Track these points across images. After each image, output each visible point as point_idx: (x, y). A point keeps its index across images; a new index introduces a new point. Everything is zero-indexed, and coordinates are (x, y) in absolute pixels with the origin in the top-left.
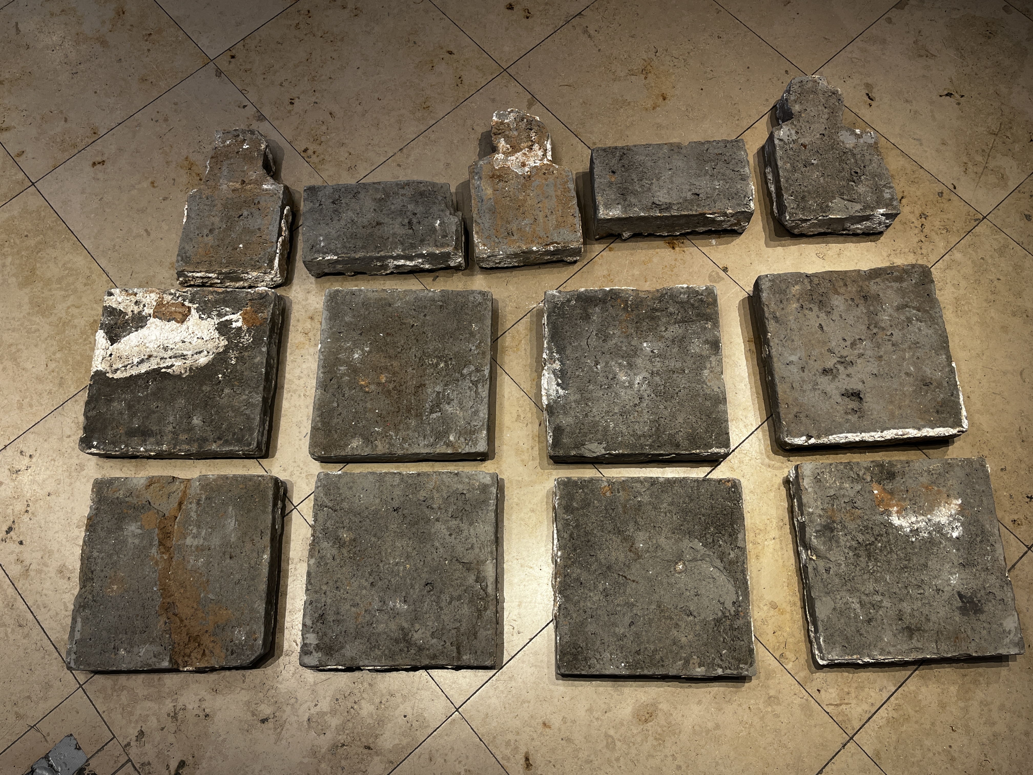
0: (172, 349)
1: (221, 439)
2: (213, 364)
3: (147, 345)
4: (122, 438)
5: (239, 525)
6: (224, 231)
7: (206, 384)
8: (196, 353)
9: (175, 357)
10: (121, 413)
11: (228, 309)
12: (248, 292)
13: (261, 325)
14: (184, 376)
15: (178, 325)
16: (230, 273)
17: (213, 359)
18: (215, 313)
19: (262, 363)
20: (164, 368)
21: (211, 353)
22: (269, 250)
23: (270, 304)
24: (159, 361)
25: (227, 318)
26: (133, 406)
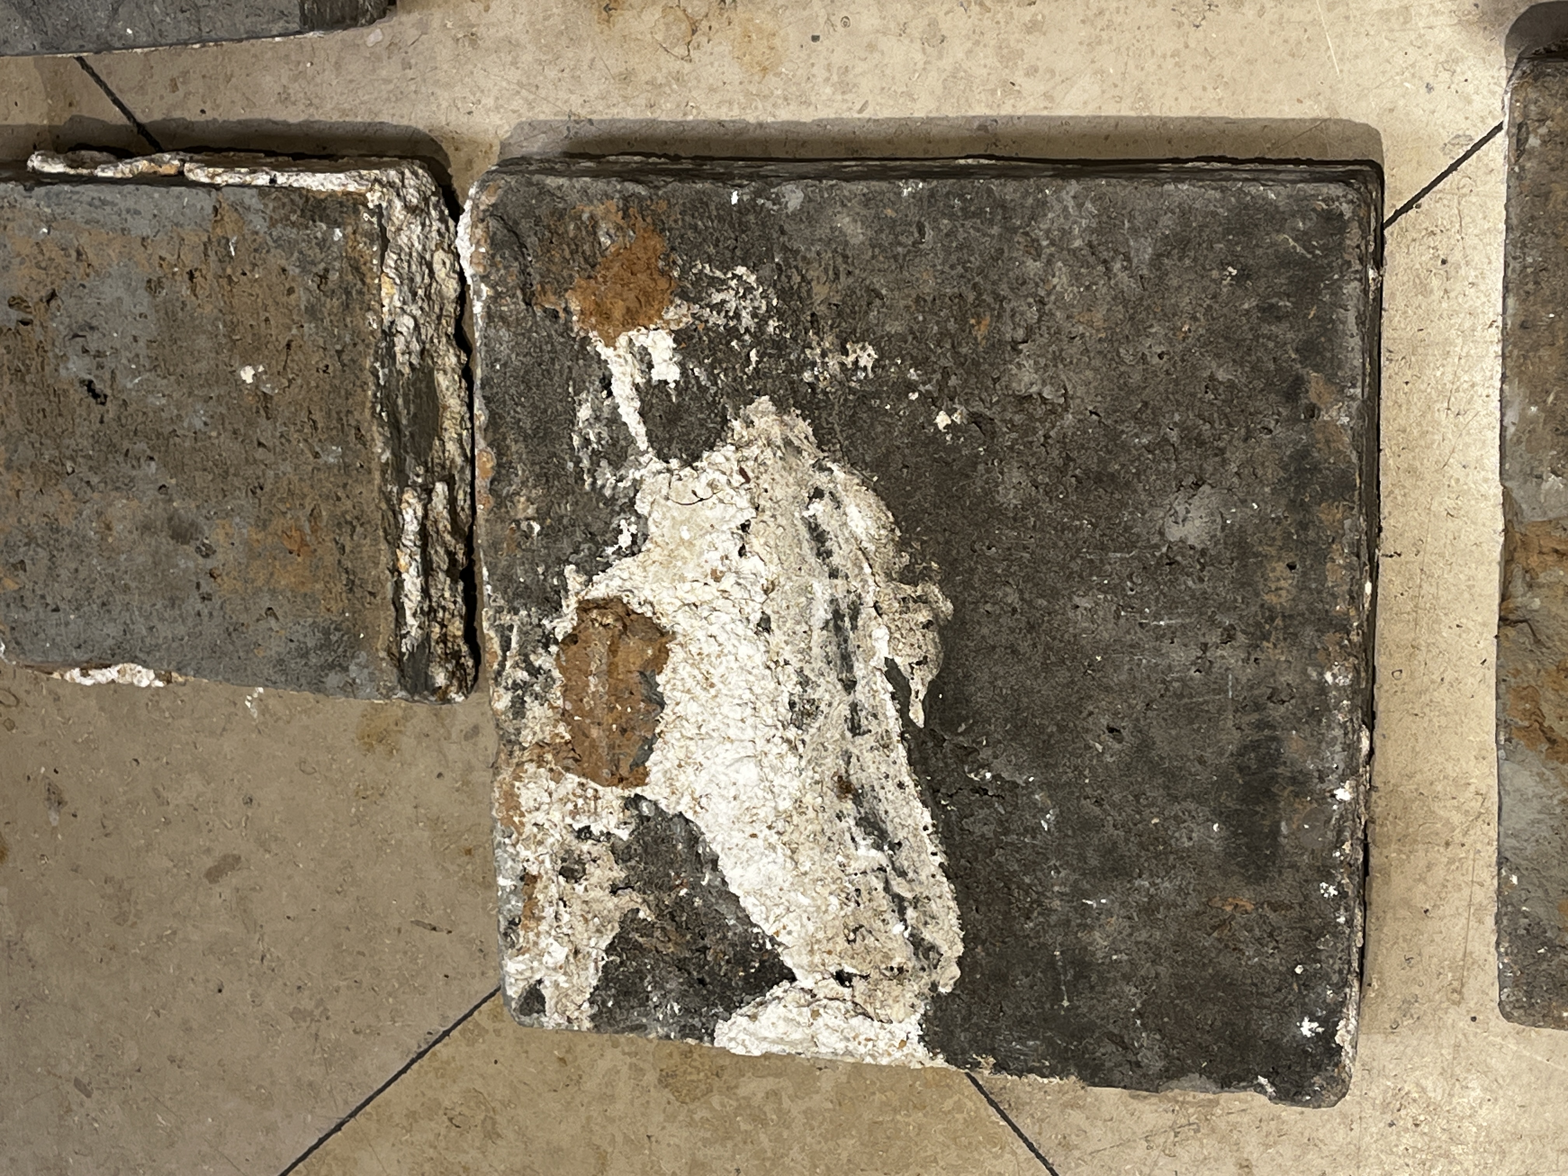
0: (804, 682)
1: (1299, 381)
2: (879, 465)
3: (785, 805)
4: (1283, 894)
6: (178, 469)
7: (988, 493)
8: (824, 554)
9: (846, 660)
10: (1149, 910)
11: (584, 413)
12: (489, 316)
13: (660, 228)
14: (947, 607)
15: (677, 655)
16: (394, 424)
17: (853, 463)
18: (607, 477)
19: (867, 200)
20: (903, 713)
21: (821, 480)
22: (259, 224)
23: (543, 191)
24: (868, 741)
25: (630, 414)
26: (1109, 850)
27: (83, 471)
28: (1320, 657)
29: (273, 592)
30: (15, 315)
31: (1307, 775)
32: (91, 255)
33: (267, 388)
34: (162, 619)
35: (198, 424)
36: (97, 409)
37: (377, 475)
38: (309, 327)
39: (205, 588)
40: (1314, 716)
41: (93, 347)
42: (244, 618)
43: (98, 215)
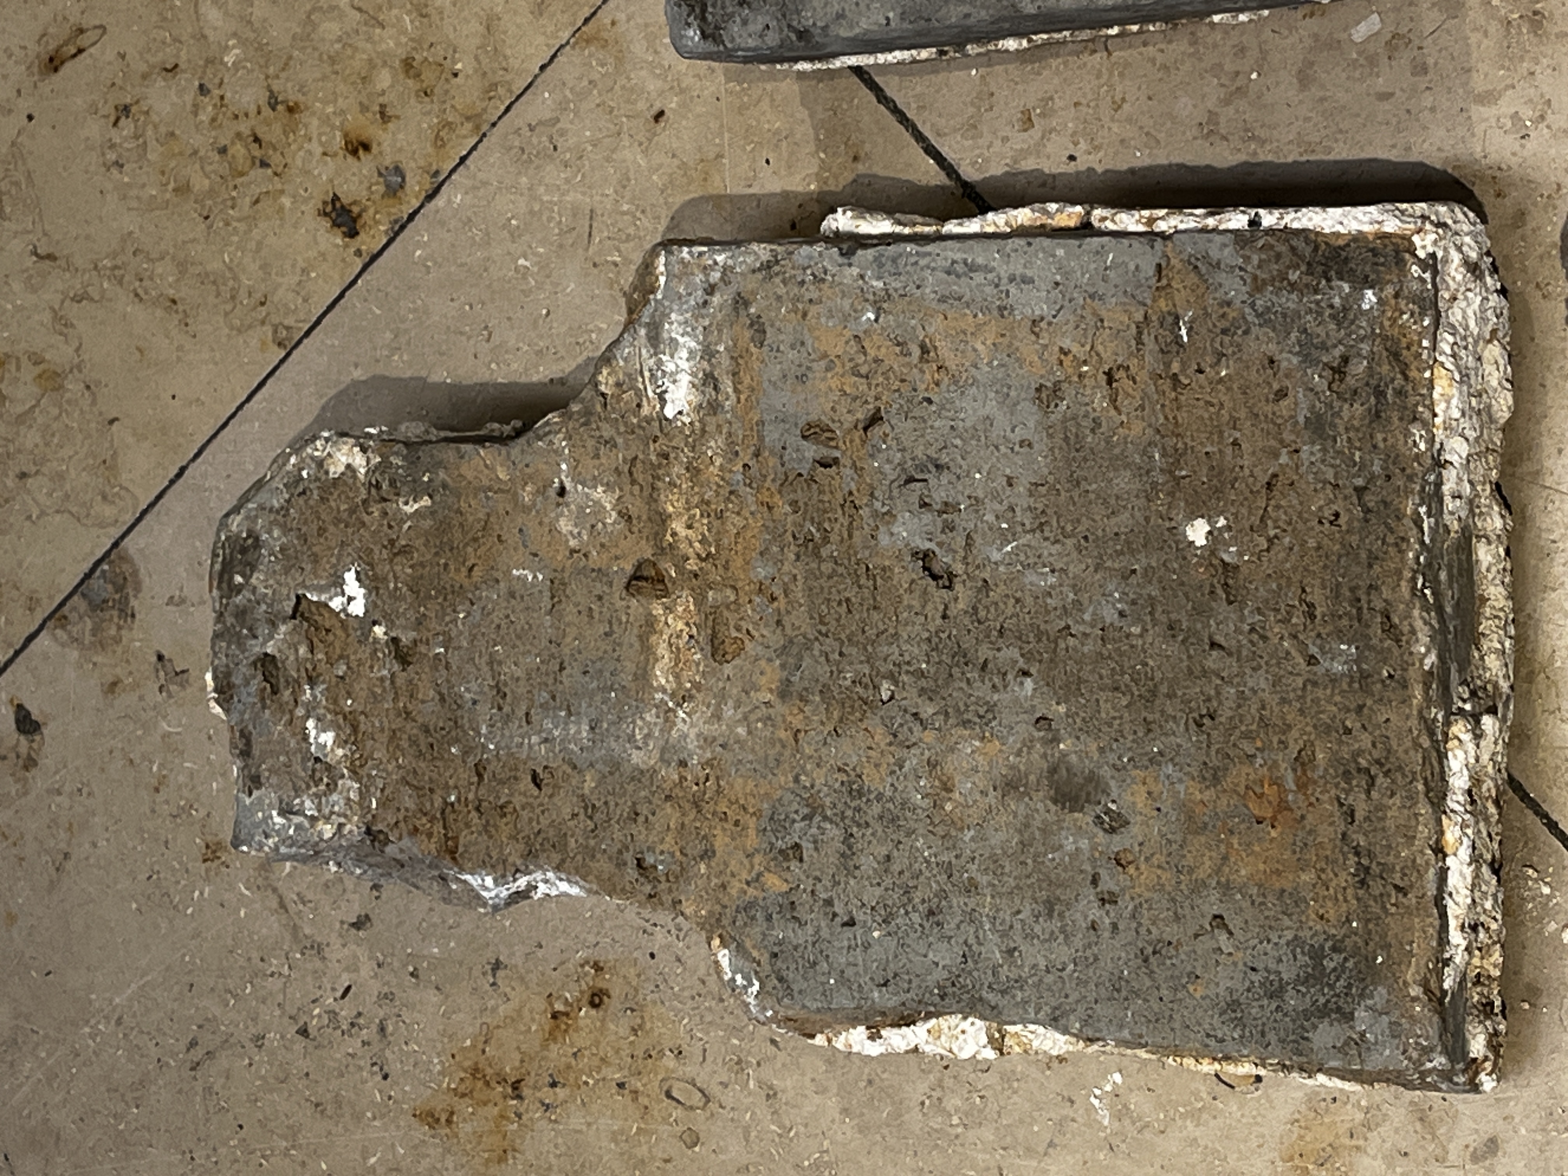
6: (1070, 689)
16: (1439, 610)
27: (911, 698)
29: (1226, 888)
30: (811, 451)
32: (945, 350)
33: (1230, 554)
34: (1030, 936)
35: (1110, 615)
36: (939, 595)
37: (1418, 693)
38: (1310, 452)
39: (1107, 883)
41: (938, 496)
42: (1171, 932)
43: (961, 287)
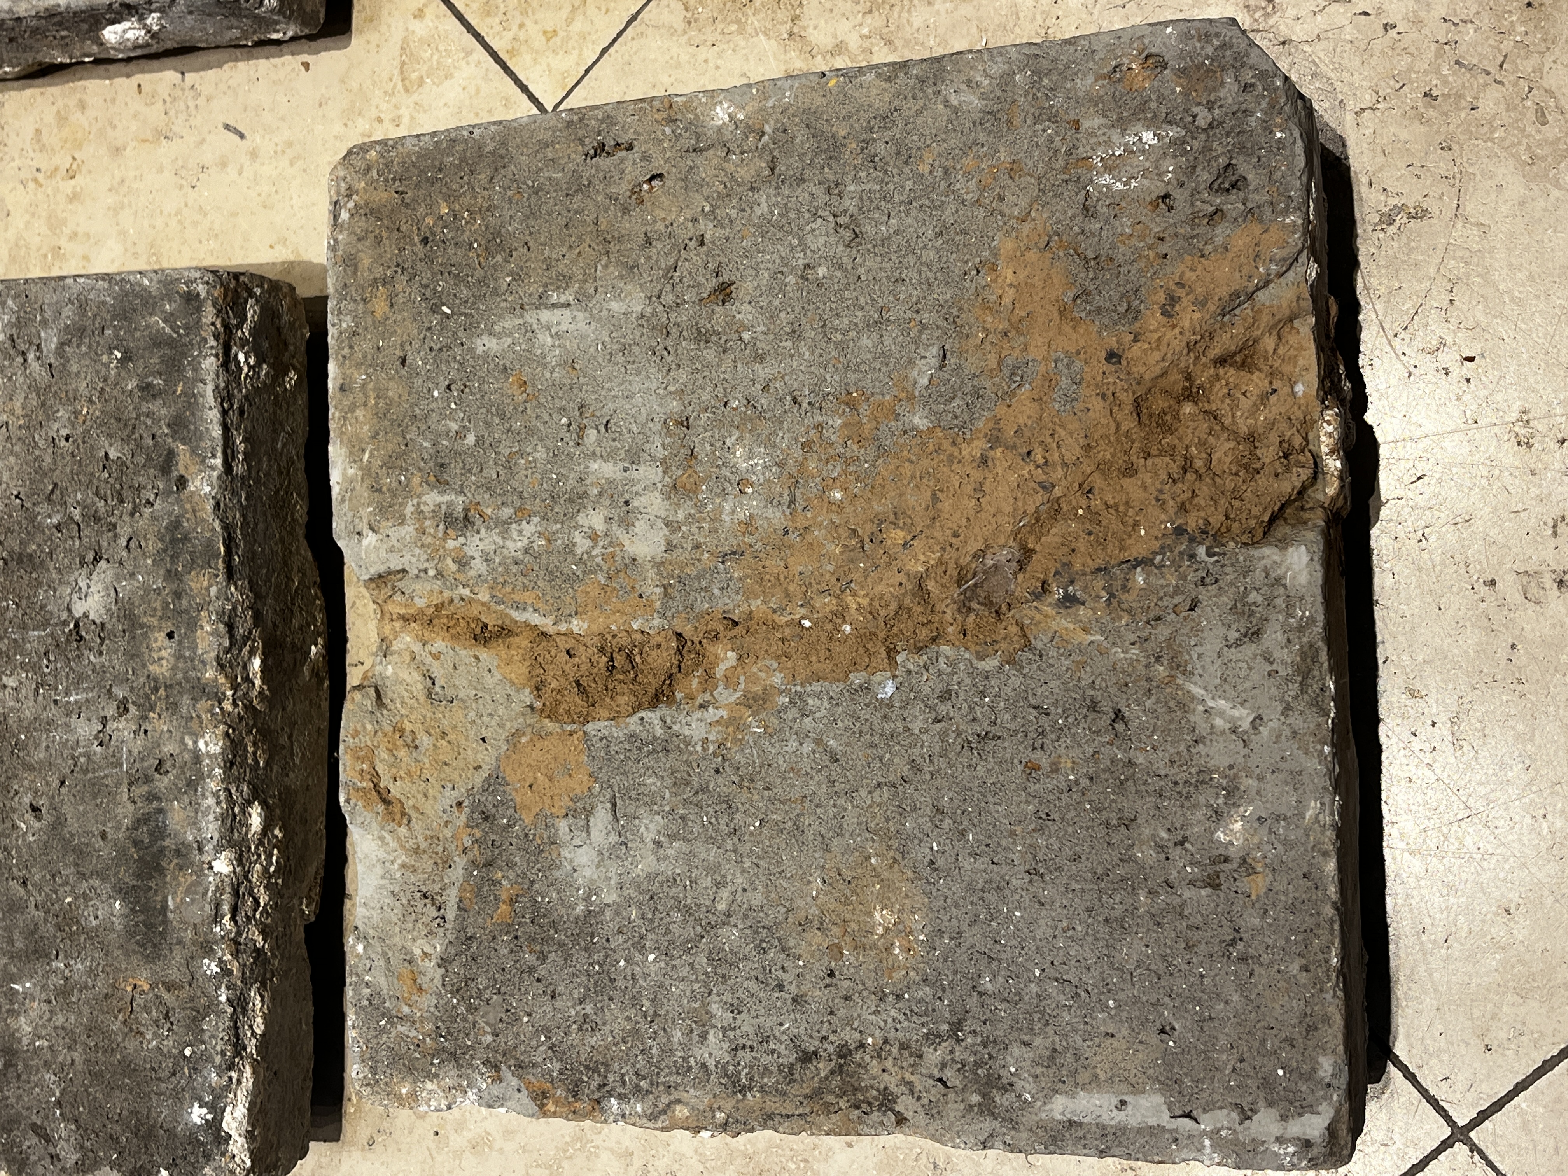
1: (171, 455)
4: (174, 974)
5: (565, 280)
10: (64, 993)
26: (31, 932)
28: (194, 724)
31: (188, 846)
40: (192, 785)
